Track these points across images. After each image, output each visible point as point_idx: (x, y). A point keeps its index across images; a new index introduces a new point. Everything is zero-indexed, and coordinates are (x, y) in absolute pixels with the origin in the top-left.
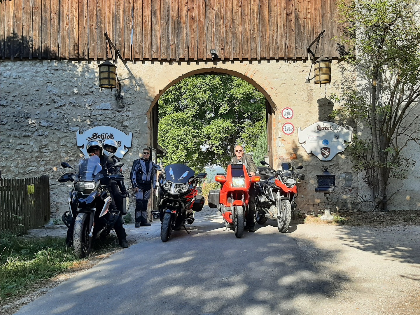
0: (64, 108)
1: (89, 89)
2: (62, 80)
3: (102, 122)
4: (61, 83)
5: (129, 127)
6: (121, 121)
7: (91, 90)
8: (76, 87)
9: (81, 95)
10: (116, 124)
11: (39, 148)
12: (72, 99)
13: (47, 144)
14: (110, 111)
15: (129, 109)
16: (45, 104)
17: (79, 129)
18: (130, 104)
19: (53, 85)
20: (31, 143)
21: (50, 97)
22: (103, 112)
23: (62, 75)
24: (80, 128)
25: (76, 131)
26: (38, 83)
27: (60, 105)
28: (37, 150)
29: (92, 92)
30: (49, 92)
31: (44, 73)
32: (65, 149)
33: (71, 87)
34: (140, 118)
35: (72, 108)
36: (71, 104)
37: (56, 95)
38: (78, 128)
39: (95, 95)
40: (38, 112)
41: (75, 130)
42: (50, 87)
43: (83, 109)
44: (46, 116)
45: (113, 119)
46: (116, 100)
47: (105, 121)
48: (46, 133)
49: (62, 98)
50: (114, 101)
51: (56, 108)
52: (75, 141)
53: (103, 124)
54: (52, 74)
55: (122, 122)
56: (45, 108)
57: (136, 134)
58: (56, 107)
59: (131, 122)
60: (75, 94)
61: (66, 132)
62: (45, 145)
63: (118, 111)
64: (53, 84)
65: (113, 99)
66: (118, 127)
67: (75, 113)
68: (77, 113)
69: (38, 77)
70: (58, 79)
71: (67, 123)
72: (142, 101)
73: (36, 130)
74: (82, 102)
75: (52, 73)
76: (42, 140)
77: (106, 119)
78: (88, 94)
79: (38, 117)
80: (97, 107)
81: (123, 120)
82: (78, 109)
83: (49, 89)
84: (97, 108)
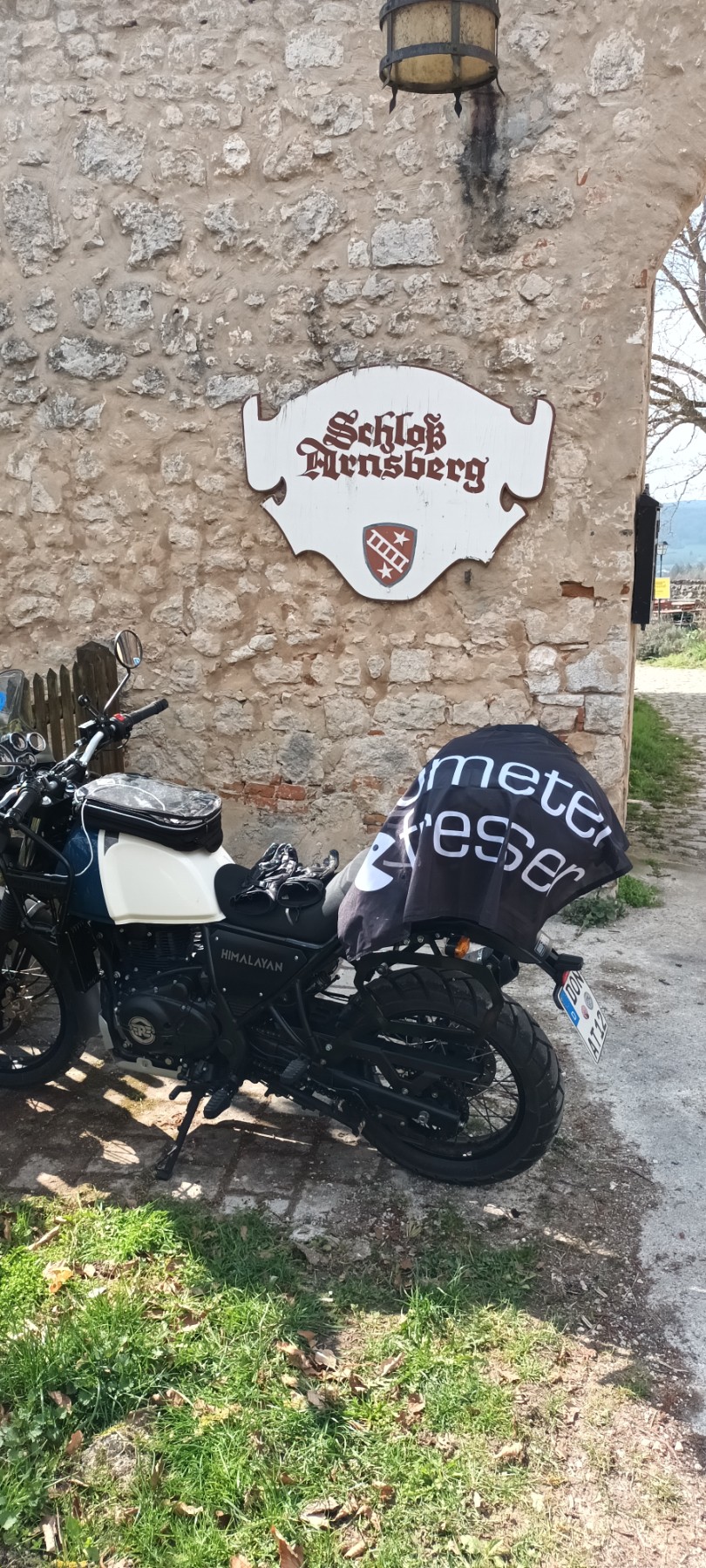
0: (176, 266)
1: (307, 138)
2: (161, 93)
3: (382, 343)
4: (155, 111)
5: (534, 371)
6: (489, 337)
7: (323, 147)
8: (235, 129)
9: (268, 180)
10: (462, 351)
11: (65, 499)
12: (219, 208)
13: (102, 476)
14: (426, 276)
15: (541, 254)
16: (75, 247)
17: (256, 388)
18: (549, 225)
19: (113, 127)
20: (25, 472)
21: (102, 204)
22: (391, 278)
23: (156, 59)
24: (261, 385)
25: (240, 403)
26: (37, 116)
27: (153, 247)
28: (51, 506)
29: (326, 158)
30: (97, 168)
31: (60, 52)
32: (188, 504)
33: (209, 135)
34: (603, 311)
35: (220, 264)
36: (210, 241)
37: (131, 185)
38: (250, 383)
39: (347, 173)
40: (47, 294)
41: (237, 395)
42: (99, 137)
43: (280, 265)
44: (87, 318)
45: (445, 325)
46: (467, 200)
47: (398, 336)
48: (92, 413)
49: (163, 202)
50: (453, 212)
51: (135, 268)
52: (236, 459)
53: (388, 359)
54: (108, 55)
55: (497, 342)
56: (79, 270)
57: (579, 417)
58: (132, 259)
59: (551, 339)
60: (234, 175)
61: (193, 409)
62: (88, 483)
63: (472, 273)
64: (111, 120)
65: (451, 192)
66: (475, 374)
67: (233, 293)
68: (246, 294)
69: (32, 81)
70: (138, 85)
71: (196, 357)
72: (623, 200)
73: (43, 398)
74: (273, 222)
75: (103, 47)
76: (75, 452)
77: (402, 327)
78: (305, 173)
79: (45, 324)
80: (356, 250)
81: (502, 327)
82: (253, 270)
83: (93, 154)
84: (352, 257)
